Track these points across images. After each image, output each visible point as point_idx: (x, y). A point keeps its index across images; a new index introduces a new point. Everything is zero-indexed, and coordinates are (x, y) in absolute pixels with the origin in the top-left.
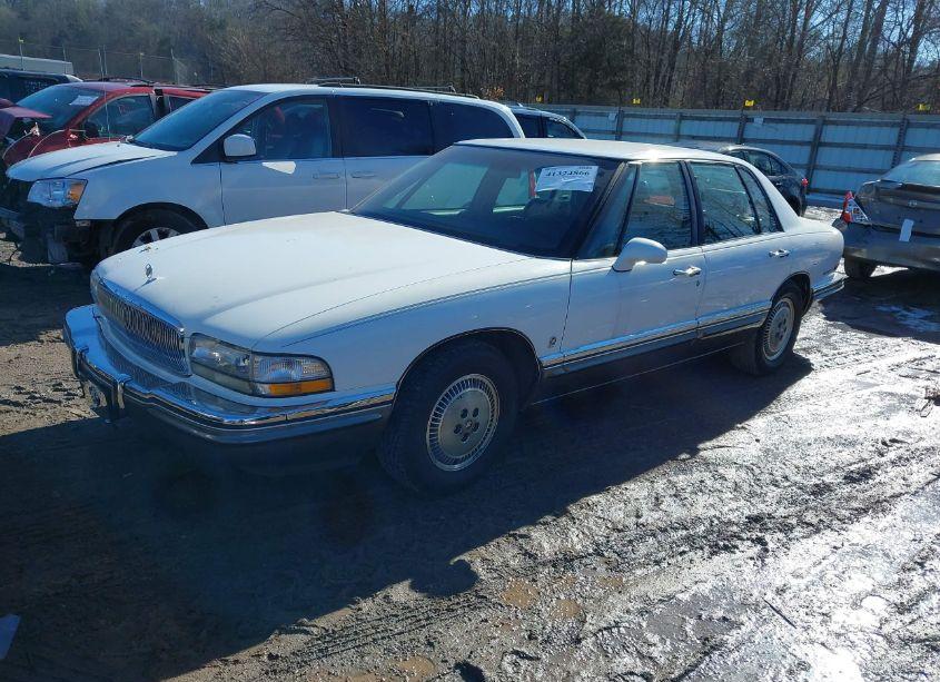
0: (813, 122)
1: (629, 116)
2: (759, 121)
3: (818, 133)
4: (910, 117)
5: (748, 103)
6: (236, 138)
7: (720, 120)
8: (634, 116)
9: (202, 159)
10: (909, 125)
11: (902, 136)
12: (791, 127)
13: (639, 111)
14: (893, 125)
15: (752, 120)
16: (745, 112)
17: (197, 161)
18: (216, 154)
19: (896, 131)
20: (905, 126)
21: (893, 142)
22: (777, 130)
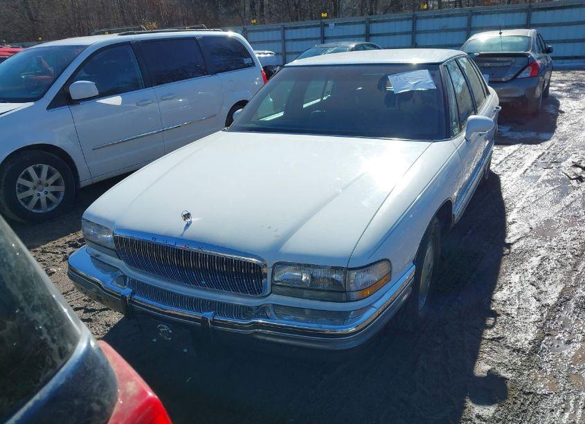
0: (363, 22)
1: (250, 31)
2: (332, 25)
3: (368, 29)
4: (416, 13)
5: (323, 15)
6: (78, 84)
7: (308, 27)
8: (253, 31)
9: (53, 105)
10: (417, 18)
11: (414, 25)
12: (351, 27)
13: (257, 28)
14: (408, 19)
15: (327, 25)
16: (323, 21)
17: (50, 107)
18: (64, 99)
19: (410, 22)
20: (414, 19)
21: (410, 29)
22: (343, 29)
